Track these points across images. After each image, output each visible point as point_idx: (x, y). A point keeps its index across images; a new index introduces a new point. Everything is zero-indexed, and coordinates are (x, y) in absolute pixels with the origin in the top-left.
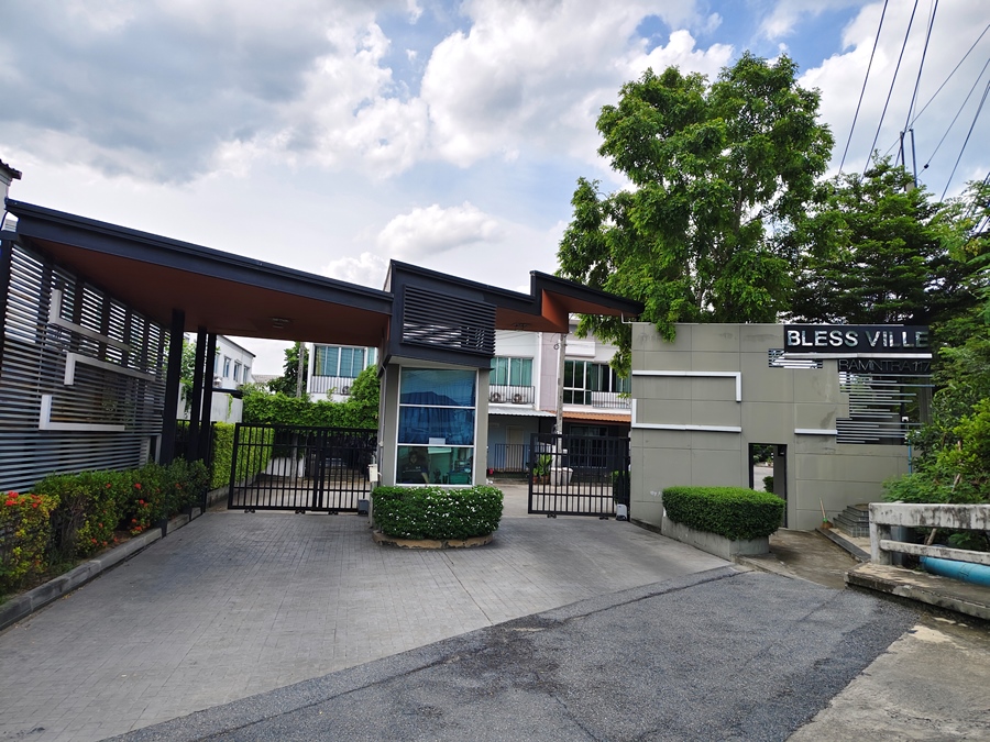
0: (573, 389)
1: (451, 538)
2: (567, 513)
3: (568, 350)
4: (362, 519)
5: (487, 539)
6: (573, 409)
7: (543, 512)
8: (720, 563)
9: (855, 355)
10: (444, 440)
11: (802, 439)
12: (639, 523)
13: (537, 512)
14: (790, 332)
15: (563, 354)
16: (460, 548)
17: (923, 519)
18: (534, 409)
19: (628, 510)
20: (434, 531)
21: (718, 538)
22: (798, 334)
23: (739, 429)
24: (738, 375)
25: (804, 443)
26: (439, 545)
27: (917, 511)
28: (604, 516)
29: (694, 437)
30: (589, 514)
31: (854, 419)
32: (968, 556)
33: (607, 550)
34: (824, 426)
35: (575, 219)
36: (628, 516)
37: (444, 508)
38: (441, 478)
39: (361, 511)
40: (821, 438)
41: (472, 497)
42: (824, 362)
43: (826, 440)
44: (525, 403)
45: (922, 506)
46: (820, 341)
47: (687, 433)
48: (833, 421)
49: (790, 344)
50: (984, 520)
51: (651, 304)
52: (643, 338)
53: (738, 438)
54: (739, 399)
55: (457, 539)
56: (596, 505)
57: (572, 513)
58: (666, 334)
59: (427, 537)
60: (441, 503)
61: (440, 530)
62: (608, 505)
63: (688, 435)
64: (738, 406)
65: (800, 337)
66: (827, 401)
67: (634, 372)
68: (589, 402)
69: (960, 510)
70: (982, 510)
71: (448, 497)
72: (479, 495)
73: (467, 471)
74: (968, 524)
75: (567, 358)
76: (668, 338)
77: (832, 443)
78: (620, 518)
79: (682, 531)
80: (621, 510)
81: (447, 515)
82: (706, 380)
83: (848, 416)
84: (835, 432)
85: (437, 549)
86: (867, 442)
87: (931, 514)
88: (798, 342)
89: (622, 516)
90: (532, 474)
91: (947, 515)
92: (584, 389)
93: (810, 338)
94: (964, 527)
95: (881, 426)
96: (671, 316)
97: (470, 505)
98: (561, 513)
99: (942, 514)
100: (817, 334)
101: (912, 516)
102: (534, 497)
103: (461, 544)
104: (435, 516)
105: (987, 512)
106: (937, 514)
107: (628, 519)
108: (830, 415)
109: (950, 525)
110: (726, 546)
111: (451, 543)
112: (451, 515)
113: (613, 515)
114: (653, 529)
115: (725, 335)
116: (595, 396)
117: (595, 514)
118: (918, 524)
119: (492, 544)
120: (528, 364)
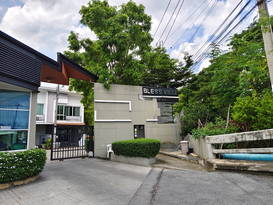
0: (59, 115)
1: (16, 180)
2: (68, 158)
3: (59, 102)
5: (37, 177)
6: (59, 122)
7: (58, 159)
9: (161, 97)
10: (10, 127)
11: (149, 123)
12: (99, 158)
13: (55, 159)
14: (144, 89)
15: (57, 103)
16: (22, 185)
17: (236, 139)
18: (44, 123)
19: (93, 153)
20: (4, 178)
21: (141, 159)
22: (146, 89)
23: (131, 120)
24: (130, 102)
26: (7, 185)
27: (233, 137)
28: (83, 157)
29: (117, 124)
30: (78, 157)
31: (162, 116)
32: (262, 150)
34: (154, 118)
35: (70, 45)
36: (93, 156)
37: (12, 163)
38: (7, 147)
40: (154, 122)
41: (30, 155)
42: (153, 98)
43: (155, 123)
44: (40, 120)
45: (236, 134)
46: (152, 92)
47: (114, 123)
48: (156, 117)
49: (144, 93)
50: (270, 135)
51: (101, 76)
52: (99, 88)
53: (130, 124)
54: (130, 110)
55: (20, 180)
56: (80, 153)
57: (71, 158)
58: (107, 87)
60: (9, 161)
61: (9, 177)
62: (85, 152)
63: (115, 123)
64: (130, 113)
65: (147, 91)
66: (155, 111)
67: (95, 101)
68: (65, 119)
69: (256, 133)
70: (268, 132)
71: (14, 157)
72: (34, 153)
73: (24, 142)
74: (262, 138)
75: (58, 104)
76: (108, 89)
77: (156, 123)
78: (91, 157)
79: (122, 158)
80: (91, 154)
81: (14, 167)
82: (120, 104)
83: (160, 115)
84: (157, 120)
85: (6, 189)
86: (165, 123)
87: (241, 136)
88: (146, 92)
89: (91, 156)
91: (250, 136)
92: (63, 115)
93: (150, 91)
94: (259, 139)
95: (168, 118)
97: (29, 159)
98: (66, 158)
99: (247, 136)
100: (151, 90)
101: (230, 138)
102: (54, 153)
103: (22, 182)
104: (5, 169)
105: (272, 132)
106: (244, 136)
107: (94, 157)
108: (155, 115)
109: (252, 139)
110: (146, 161)
111: (15, 183)
112: (17, 167)
113: (87, 156)
115: (125, 89)
116: (68, 117)
117: (80, 157)
118: (234, 141)
119: (40, 179)
120: (42, 106)
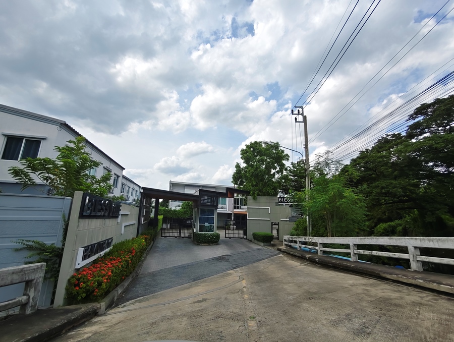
0: (236, 205)
2: (233, 238)
4: (189, 239)
6: (236, 210)
7: (228, 238)
8: (261, 247)
9: (292, 203)
10: (208, 223)
12: (248, 240)
18: (226, 210)
23: (269, 219)
24: (269, 208)
25: (282, 222)
26: (208, 244)
30: (238, 238)
31: (292, 217)
33: (240, 245)
34: (286, 218)
38: (208, 231)
39: (189, 237)
40: (286, 221)
42: (286, 205)
44: (224, 209)
46: (286, 201)
48: (288, 217)
49: (280, 201)
51: (251, 192)
52: (250, 199)
53: (269, 221)
56: (240, 236)
57: (235, 238)
59: (206, 243)
61: (208, 241)
62: (242, 236)
64: (269, 214)
66: (287, 213)
71: (209, 235)
72: (215, 234)
73: (213, 229)
75: (235, 197)
76: (255, 199)
77: (288, 222)
78: (245, 239)
80: (245, 237)
81: (210, 238)
82: (263, 209)
84: (288, 220)
90: (226, 227)
92: (239, 205)
93: (283, 200)
96: (255, 195)
97: (214, 236)
102: (226, 233)
110: (262, 244)
111: (210, 244)
113: (243, 238)
114: (251, 241)
115: (267, 199)
116: (242, 207)
117: (240, 238)
119: (218, 244)
120: (225, 199)
